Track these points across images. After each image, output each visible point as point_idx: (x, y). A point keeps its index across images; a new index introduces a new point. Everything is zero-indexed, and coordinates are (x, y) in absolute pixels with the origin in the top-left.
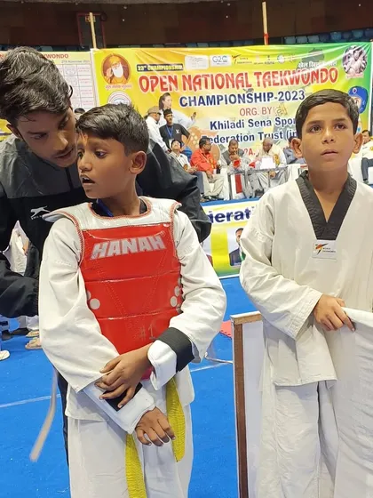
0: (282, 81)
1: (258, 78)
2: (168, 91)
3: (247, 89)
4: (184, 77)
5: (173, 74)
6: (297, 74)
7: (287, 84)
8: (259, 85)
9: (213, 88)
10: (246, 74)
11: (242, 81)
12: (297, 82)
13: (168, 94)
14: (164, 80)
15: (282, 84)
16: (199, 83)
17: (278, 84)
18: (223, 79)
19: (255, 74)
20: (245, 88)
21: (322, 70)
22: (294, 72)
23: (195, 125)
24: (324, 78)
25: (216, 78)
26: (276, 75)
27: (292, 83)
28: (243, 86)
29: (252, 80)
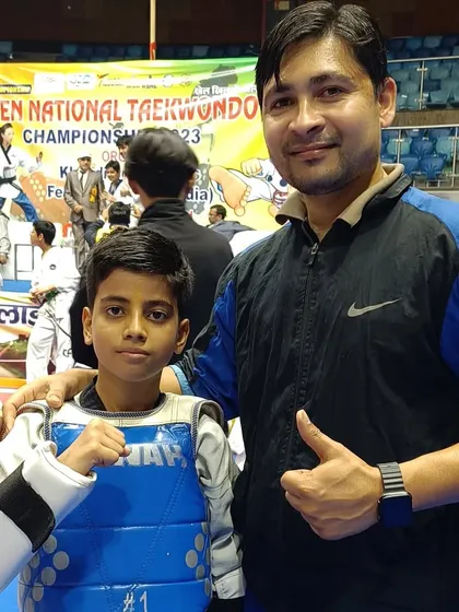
0: (166, 114)
1: (133, 107)
2: (10, 121)
3: (114, 123)
4: (31, 102)
5: (17, 98)
6: (191, 105)
7: (174, 118)
8: (132, 119)
9: (68, 119)
10: (116, 101)
11: (109, 113)
12: (191, 117)
13: (9, 125)
14: (5, 106)
15: (166, 118)
16: (51, 112)
17: (160, 118)
18: (82, 108)
19: (129, 101)
20: (112, 121)
21: (232, 99)
22: (187, 101)
23: (40, 170)
24: (234, 111)
25: (74, 105)
26: (159, 105)
27: (182, 117)
28: (109, 119)
29: (124, 111)
